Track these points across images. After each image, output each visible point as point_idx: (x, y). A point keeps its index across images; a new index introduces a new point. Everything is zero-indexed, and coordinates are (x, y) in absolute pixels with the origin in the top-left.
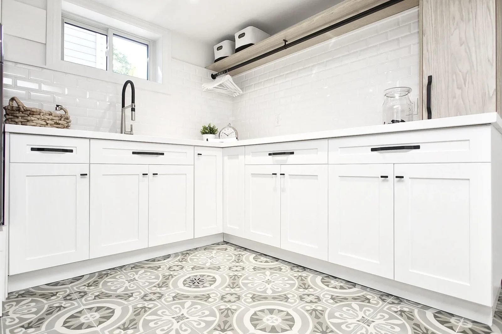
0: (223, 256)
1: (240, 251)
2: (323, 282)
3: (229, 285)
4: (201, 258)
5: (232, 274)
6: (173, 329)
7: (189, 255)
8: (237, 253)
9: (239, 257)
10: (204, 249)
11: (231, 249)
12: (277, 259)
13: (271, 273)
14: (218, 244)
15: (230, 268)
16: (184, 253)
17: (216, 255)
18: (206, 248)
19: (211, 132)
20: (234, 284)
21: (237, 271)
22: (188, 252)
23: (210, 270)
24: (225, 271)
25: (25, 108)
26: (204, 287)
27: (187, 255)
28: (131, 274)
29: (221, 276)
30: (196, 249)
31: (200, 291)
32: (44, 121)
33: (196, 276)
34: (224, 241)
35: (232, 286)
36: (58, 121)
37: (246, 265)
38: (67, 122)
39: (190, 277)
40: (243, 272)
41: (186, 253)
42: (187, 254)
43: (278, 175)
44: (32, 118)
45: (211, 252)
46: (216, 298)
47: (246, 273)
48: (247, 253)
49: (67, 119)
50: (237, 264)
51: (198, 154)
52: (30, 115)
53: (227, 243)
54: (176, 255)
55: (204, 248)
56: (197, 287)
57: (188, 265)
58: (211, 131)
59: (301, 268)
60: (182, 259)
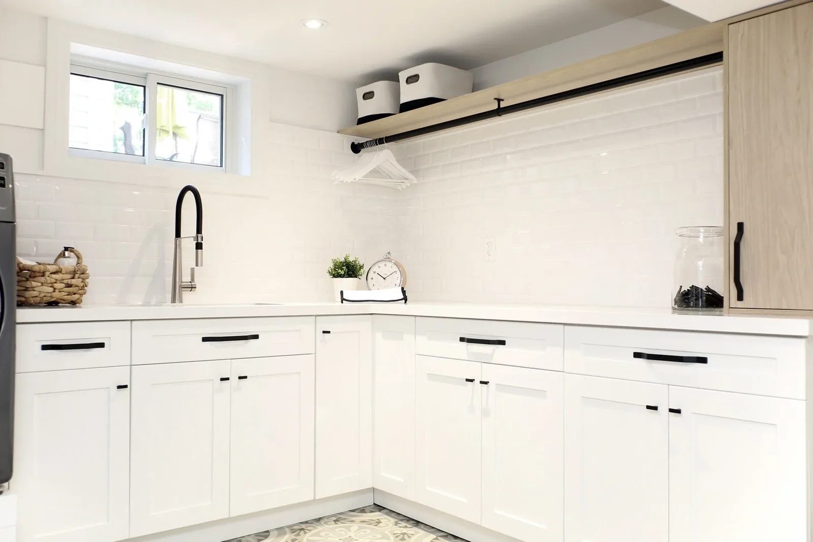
0: (371, 536)
1: (406, 527)
4: (329, 540)
7: (305, 533)
8: (398, 530)
9: (403, 539)
10: (335, 521)
11: (388, 522)
14: (363, 510)
16: (295, 527)
17: (358, 535)
18: (338, 518)
19: (350, 273)
22: (303, 526)
25: (21, 265)
27: (302, 532)
30: (319, 520)
32: (50, 285)
34: (374, 504)
36: (69, 282)
38: (83, 279)
41: (299, 529)
42: (303, 529)
43: (477, 382)
44: (33, 283)
45: (349, 528)
48: (420, 533)
49: (83, 274)
51: (324, 332)
52: (30, 279)
53: (380, 508)
54: (281, 531)
55: (335, 519)
58: (349, 270)
60: (293, 540)
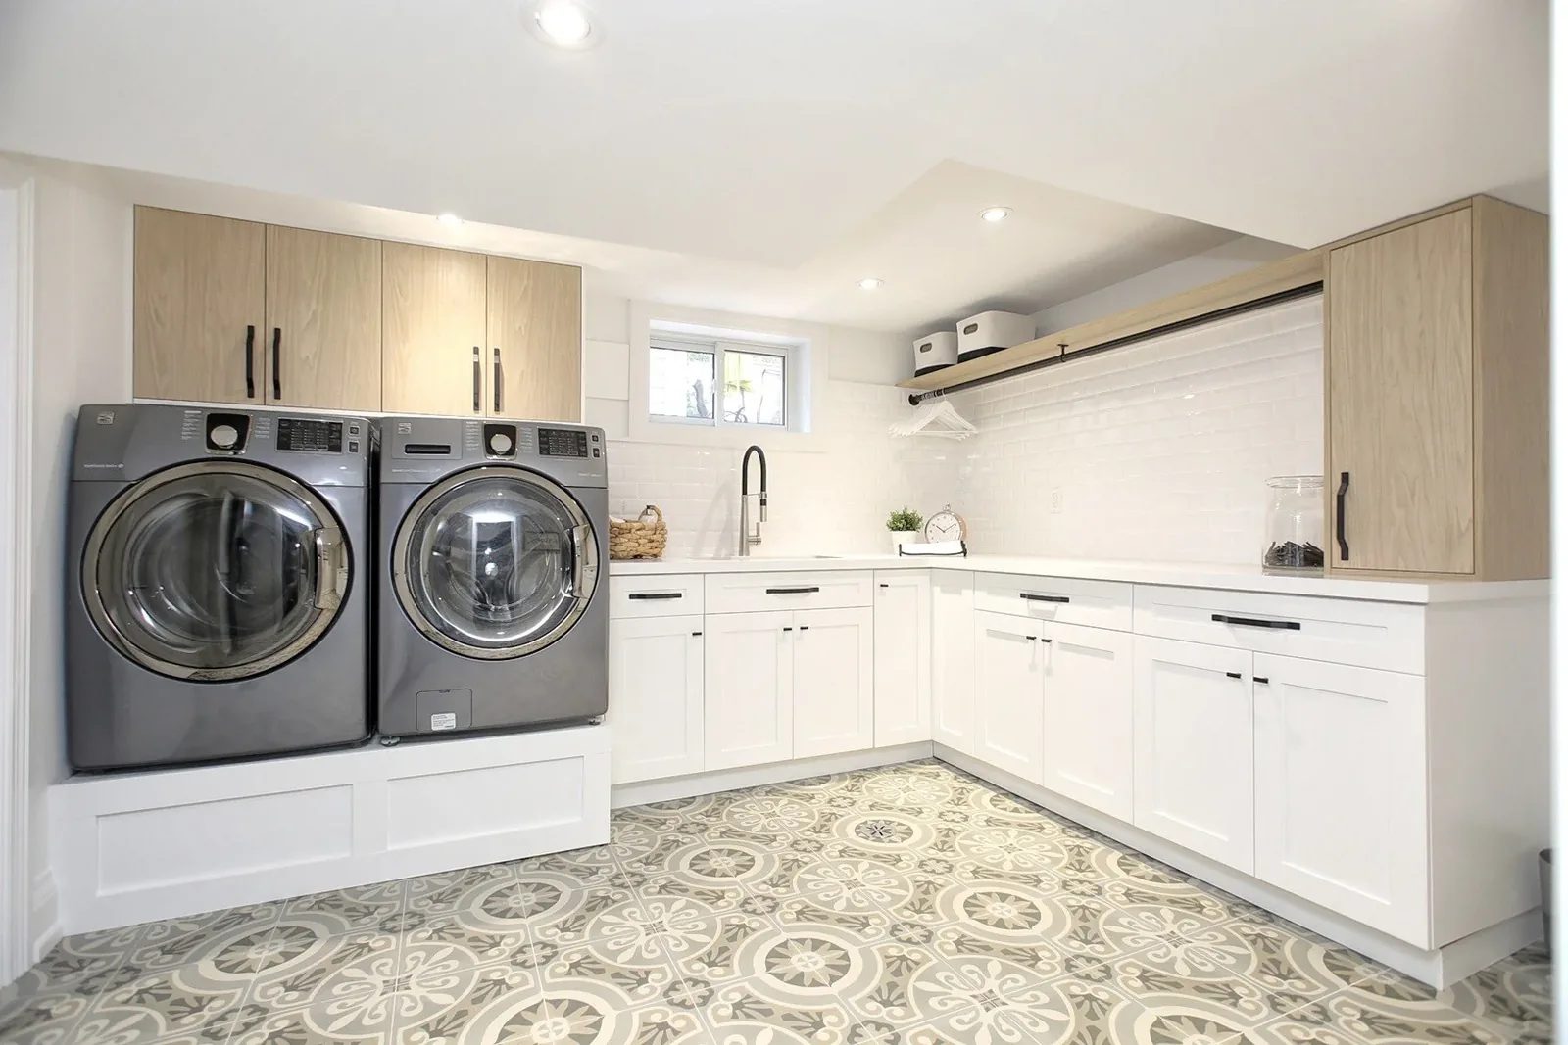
1: (965, 782)
2: (1120, 864)
3: (936, 845)
4: (889, 788)
5: (943, 825)
6: (841, 897)
7: (865, 779)
8: (957, 785)
9: (962, 794)
10: (894, 770)
11: (946, 775)
12: (1038, 808)
13: (1021, 834)
14: (922, 762)
15: (941, 815)
16: (854, 774)
17: (916, 785)
18: (897, 768)
19: (909, 526)
20: (943, 846)
21: (953, 820)
22: (863, 773)
23: (903, 814)
24: (930, 819)
25: (612, 523)
26: (891, 842)
27: (862, 779)
28: (768, 803)
29: (924, 827)
30: (878, 768)
31: (884, 847)
32: (636, 540)
33: (878, 821)
34: (934, 756)
35: (940, 847)
36: (651, 537)
37: (973, 811)
38: (663, 534)
39: (866, 822)
40: (965, 824)
41: (860, 775)
42: (862, 776)
43: (1039, 640)
44: (621, 539)
45: (907, 779)
46: (910, 863)
47: (971, 827)
48: (978, 789)
49: (663, 530)
50: (956, 809)
51: (882, 586)
52: (619, 535)
53: (940, 761)
54: (841, 776)
55: (894, 768)
56: (879, 840)
57: (864, 798)
58: (907, 523)
59: (1085, 831)
60: (853, 786)
